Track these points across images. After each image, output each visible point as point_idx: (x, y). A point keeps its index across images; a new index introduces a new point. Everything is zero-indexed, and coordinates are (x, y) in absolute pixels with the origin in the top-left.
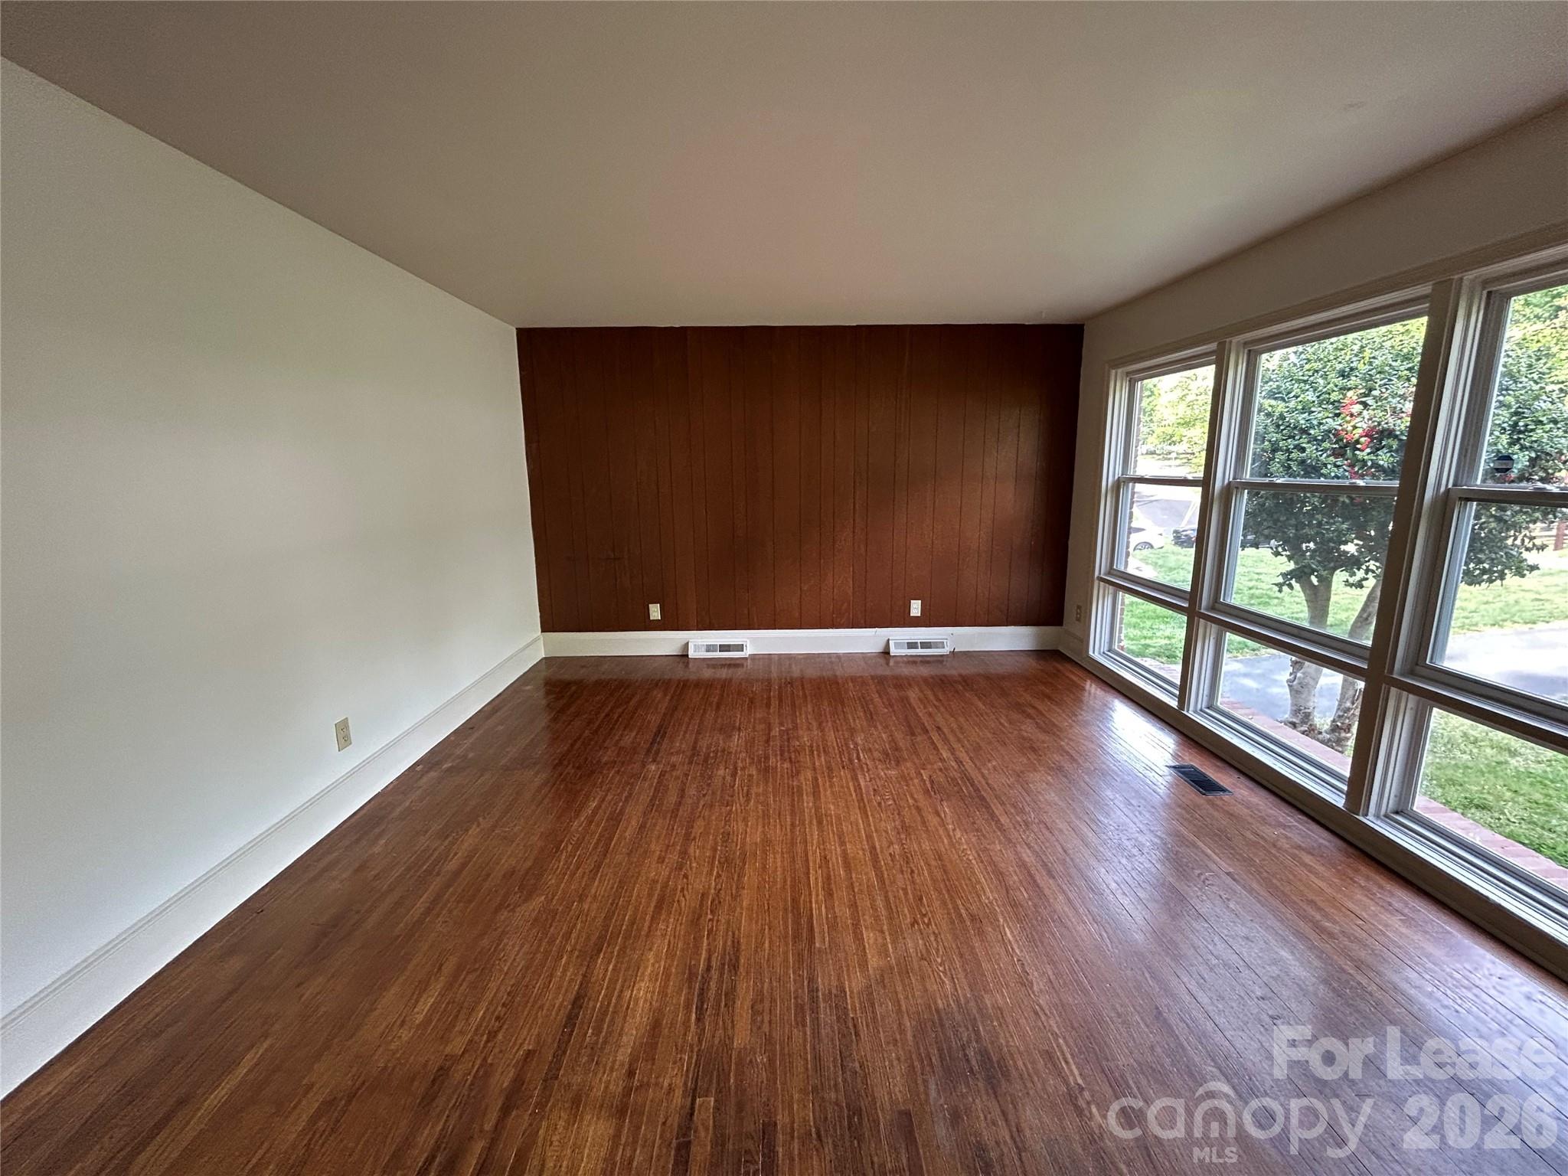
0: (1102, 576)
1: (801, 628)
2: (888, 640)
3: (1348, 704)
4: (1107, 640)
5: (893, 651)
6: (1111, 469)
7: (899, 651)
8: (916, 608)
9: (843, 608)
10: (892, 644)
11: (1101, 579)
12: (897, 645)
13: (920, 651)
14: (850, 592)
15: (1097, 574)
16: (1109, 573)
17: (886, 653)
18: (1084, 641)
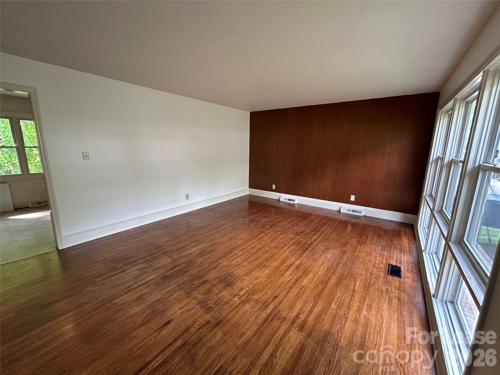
8: (353, 198)
9: (327, 194)
10: (342, 208)
11: (425, 197)
13: (351, 213)
14: (330, 189)
17: (339, 211)
18: (417, 222)
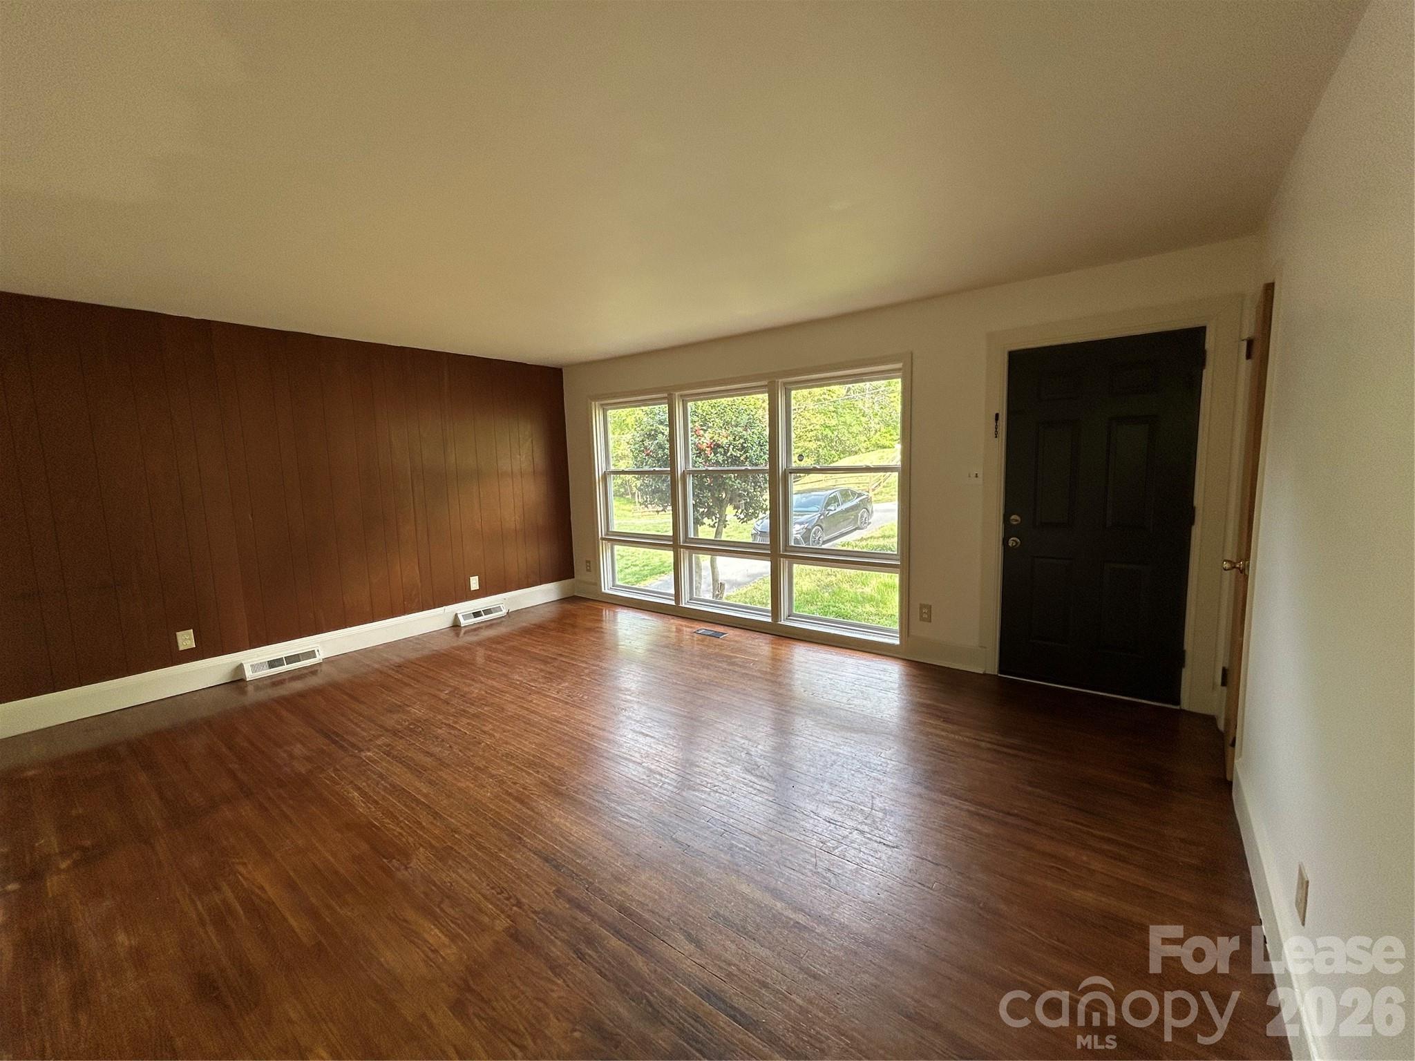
0: (604, 536)
1: (373, 619)
2: (456, 615)
3: (717, 593)
4: (611, 579)
5: (463, 622)
6: (600, 466)
7: (467, 621)
8: (474, 583)
9: (413, 593)
10: (460, 617)
11: (603, 539)
12: (466, 617)
13: (484, 618)
14: (417, 579)
15: (600, 536)
16: (607, 534)
17: (456, 625)
18: (597, 583)
